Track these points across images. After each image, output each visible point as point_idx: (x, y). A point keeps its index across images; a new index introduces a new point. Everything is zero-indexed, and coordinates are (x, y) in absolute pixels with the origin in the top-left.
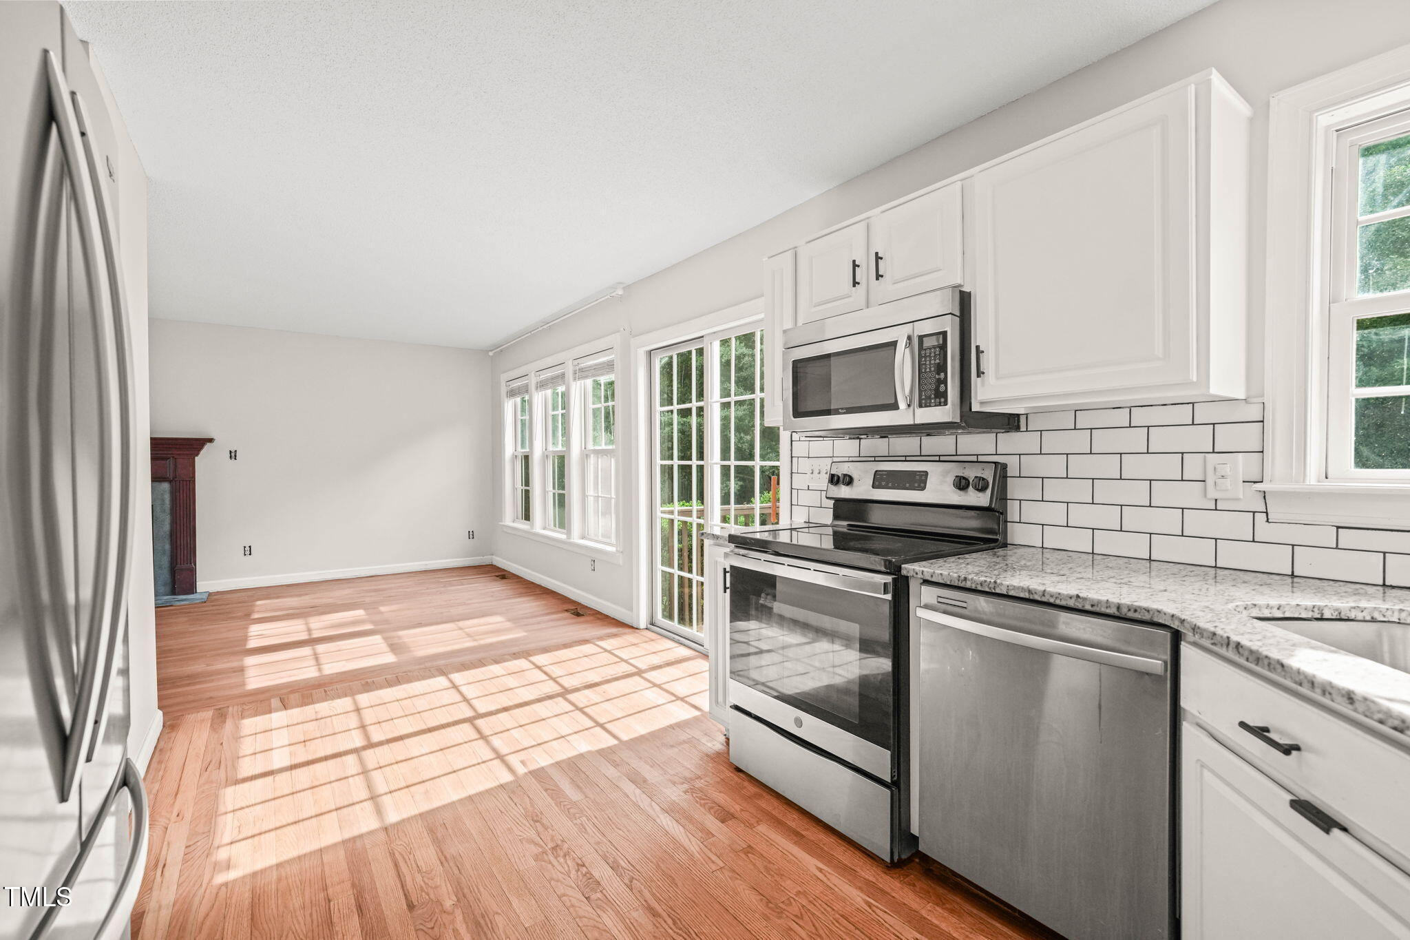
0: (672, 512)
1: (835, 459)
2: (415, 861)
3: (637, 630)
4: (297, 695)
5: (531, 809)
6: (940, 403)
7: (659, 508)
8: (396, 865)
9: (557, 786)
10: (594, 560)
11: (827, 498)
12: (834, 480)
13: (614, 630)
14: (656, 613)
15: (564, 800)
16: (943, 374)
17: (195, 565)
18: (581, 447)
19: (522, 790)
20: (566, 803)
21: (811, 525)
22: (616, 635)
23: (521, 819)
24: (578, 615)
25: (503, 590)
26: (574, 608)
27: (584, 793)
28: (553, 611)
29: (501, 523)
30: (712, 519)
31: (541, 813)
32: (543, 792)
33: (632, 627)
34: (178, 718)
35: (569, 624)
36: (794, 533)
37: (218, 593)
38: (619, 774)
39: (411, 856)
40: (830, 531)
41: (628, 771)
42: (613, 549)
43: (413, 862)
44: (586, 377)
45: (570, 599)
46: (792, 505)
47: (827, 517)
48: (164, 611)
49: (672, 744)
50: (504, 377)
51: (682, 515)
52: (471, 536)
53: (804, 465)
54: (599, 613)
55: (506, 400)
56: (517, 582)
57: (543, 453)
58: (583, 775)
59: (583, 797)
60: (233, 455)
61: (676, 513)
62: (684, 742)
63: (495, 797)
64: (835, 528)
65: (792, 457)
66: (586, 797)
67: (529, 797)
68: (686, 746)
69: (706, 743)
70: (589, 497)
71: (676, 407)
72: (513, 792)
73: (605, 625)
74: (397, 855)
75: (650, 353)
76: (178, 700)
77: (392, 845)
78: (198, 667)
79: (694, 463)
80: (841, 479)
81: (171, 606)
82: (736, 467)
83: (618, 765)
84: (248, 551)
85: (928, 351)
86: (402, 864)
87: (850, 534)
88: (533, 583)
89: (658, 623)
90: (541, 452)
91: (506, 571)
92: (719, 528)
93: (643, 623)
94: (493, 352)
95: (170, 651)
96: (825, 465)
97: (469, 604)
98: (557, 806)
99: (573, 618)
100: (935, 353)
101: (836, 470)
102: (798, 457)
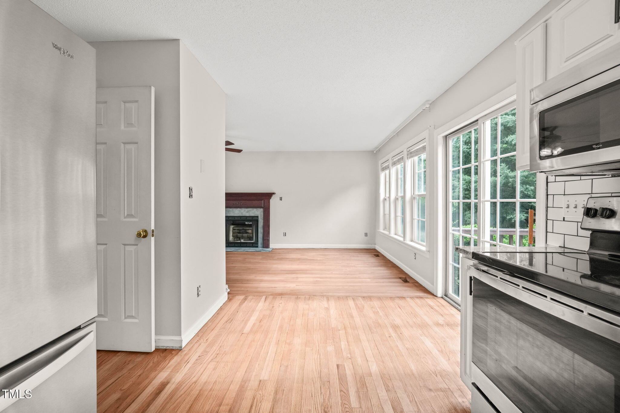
0: (459, 231)
1: (593, 195)
2: (260, 409)
3: (435, 297)
4: (272, 296)
5: (327, 401)
7: (451, 228)
8: (251, 406)
9: (348, 391)
10: (416, 253)
11: (582, 229)
12: (590, 213)
13: (421, 294)
14: (448, 289)
15: (347, 403)
17: (269, 238)
18: (411, 194)
19: (329, 385)
20: (347, 406)
21: (566, 250)
22: (422, 298)
23: (319, 406)
24: (405, 281)
25: (374, 262)
26: (404, 277)
27: (360, 403)
28: (393, 277)
29: (378, 230)
30: (484, 237)
31: (331, 407)
32: (339, 392)
33: (433, 295)
34: (233, 297)
35: (400, 286)
36: (549, 255)
37: (276, 249)
38: (387, 398)
39: (260, 404)
40: (587, 257)
41: (394, 398)
42: (424, 249)
43: (258, 409)
44: (413, 157)
45: (404, 272)
46: (547, 232)
47: (584, 244)
48: (257, 253)
49: (431, 387)
50: (380, 162)
51: (465, 233)
52: (366, 235)
53: (561, 201)
54: (417, 282)
55: (381, 172)
56: (383, 259)
57: (396, 197)
58: (365, 389)
59: (358, 406)
60: (281, 199)
61: (461, 231)
62: (441, 390)
63: (314, 384)
64: (592, 256)
65: (547, 195)
66: (361, 407)
67: (330, 392)
68: (441, 394)
69: (457, 398)
70: (415, 220)
71: (462, 167)
72: (324, 385)
73: (417, 290)
74: (255, 400)
75: (446, 137)
76: (239, 289)
77: (257, 393)
78: (252, 277)
79: (473, 201)
80: (599, 212)
81: (260, 252)
82: (502, 203)
83: (389, 390)
84: (285, 234)
86: (254, 407)
87: (611, 263)
88: (390, 260)
89: (449, 296)
90: (394, 197)
91: (380, 253)
92: (489, 244)
93: (440, 293)
94: (375, 151)
95: (249, 269)
96: (582, 202)
97: (356, 267)
98: (341, 406)
99: (402, 283)
101: (595, 204)
102: (553, 195)
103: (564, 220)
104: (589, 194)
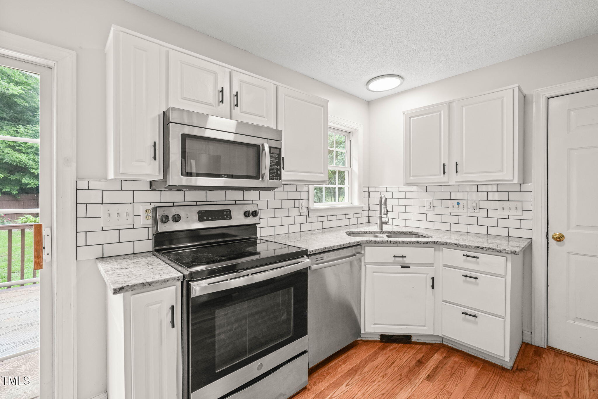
6: (278, 179)
16: (279, 166)
65: (76, 204)
85: (273, 155)
96: (125, 210)
100: (276, 156)
101: (164, 212)
102: (86, 204)
103: (102, 230)
104: (131, 203)
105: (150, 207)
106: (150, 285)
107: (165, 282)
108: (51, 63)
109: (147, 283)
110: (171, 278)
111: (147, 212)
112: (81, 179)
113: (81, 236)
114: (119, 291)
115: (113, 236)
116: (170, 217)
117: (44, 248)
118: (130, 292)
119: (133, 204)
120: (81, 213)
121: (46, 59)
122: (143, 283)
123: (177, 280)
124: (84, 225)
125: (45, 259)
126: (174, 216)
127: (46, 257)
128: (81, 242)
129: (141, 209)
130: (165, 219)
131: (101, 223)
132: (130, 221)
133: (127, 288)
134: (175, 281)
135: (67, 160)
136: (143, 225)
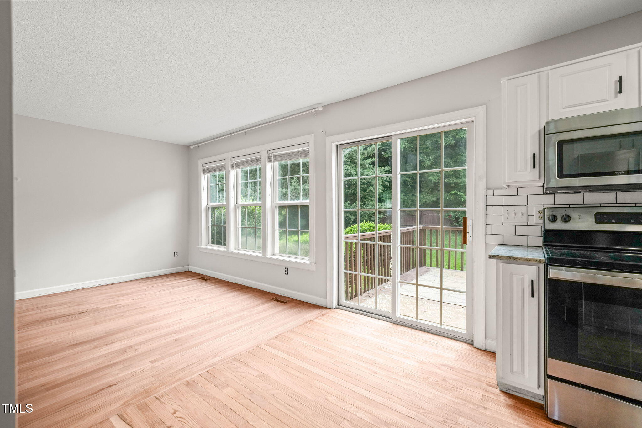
3: (330, 309)
10: (287, 268)
14: (341, 298)
18: (272, 202)
29: (197, 247)
33: (326, 308)
42: (306, 261)
44: (276, 161)
46: (486, 234)
50: (201, 162)
52: (176, 255)
54: (296, 300)
55: (202, 174)
57: (235, 205)
61: (359, 239)
65: (486, 206)
71: (360, 177)
75: (338, 146)
93: (333, 305)
94: (194, 146)
101: (552, 213)
102: (492, 206)
103: (503, 225)
104: (525, 205)
105: (541, 209)
106: (514, 259)
107: (527, 260)
108: (473, 119)
109: (512, 257)
110: (532, 259)
111: (540, 213)
112: (490, 189)
113: (489, 227)
114: (492, 257)
115: (511, 230)
116: (559, 217)
117: (468, 233)
118: (499, 260)
119: (527, 207)
120: (489, 212)
121: (470, 118)
122: (509, 257)
123: (539, 262)
124: (490, 220)
125: (469, 240)
126: (563, 216)
127: (469, 238)
128: (489, 231)
129: (534, 211)
130: (554, 219)
131: (502, 219)
132: (525, 220)
133: (498, 257)
134: (536, 263)
135: (481, 177)
136: (535, 223)
